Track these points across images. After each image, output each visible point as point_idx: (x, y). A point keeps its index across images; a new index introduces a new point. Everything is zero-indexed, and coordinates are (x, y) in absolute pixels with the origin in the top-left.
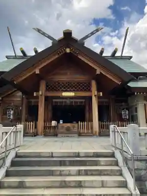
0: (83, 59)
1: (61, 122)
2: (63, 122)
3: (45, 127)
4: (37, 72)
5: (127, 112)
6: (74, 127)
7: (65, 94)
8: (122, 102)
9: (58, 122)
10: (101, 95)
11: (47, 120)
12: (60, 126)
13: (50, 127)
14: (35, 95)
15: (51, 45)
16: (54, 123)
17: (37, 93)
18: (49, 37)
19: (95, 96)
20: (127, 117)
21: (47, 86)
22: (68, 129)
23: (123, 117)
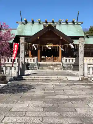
1: (47, 56)
4: (38, 38)
6: (52, 59)
9: (45, 57)
11: (41, 56)
13: (42, 59)
16: (43, 57)
22: (49, 59)
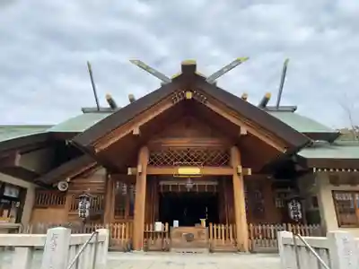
0: (214, 108)
1: (176, 223)
2: (180, 225)
3: (146, 235)
4: (136, 131)
5: (299, 206)
6: (200, 234)
7: (183, 171)
8: (287, 187)
9: (171, 224)
10: (250, 173)
11: (149, 220)
12: (173, 232)
13: (156, 235)
14: (129, 173)
15: (159, 87)
16: (159, 226)
17: (134, 169)
18: (157, 74)
19: (239, 174)
20: (300, 216)
21: (151, 157)
22: (189, 238)
23: (292, 216)
